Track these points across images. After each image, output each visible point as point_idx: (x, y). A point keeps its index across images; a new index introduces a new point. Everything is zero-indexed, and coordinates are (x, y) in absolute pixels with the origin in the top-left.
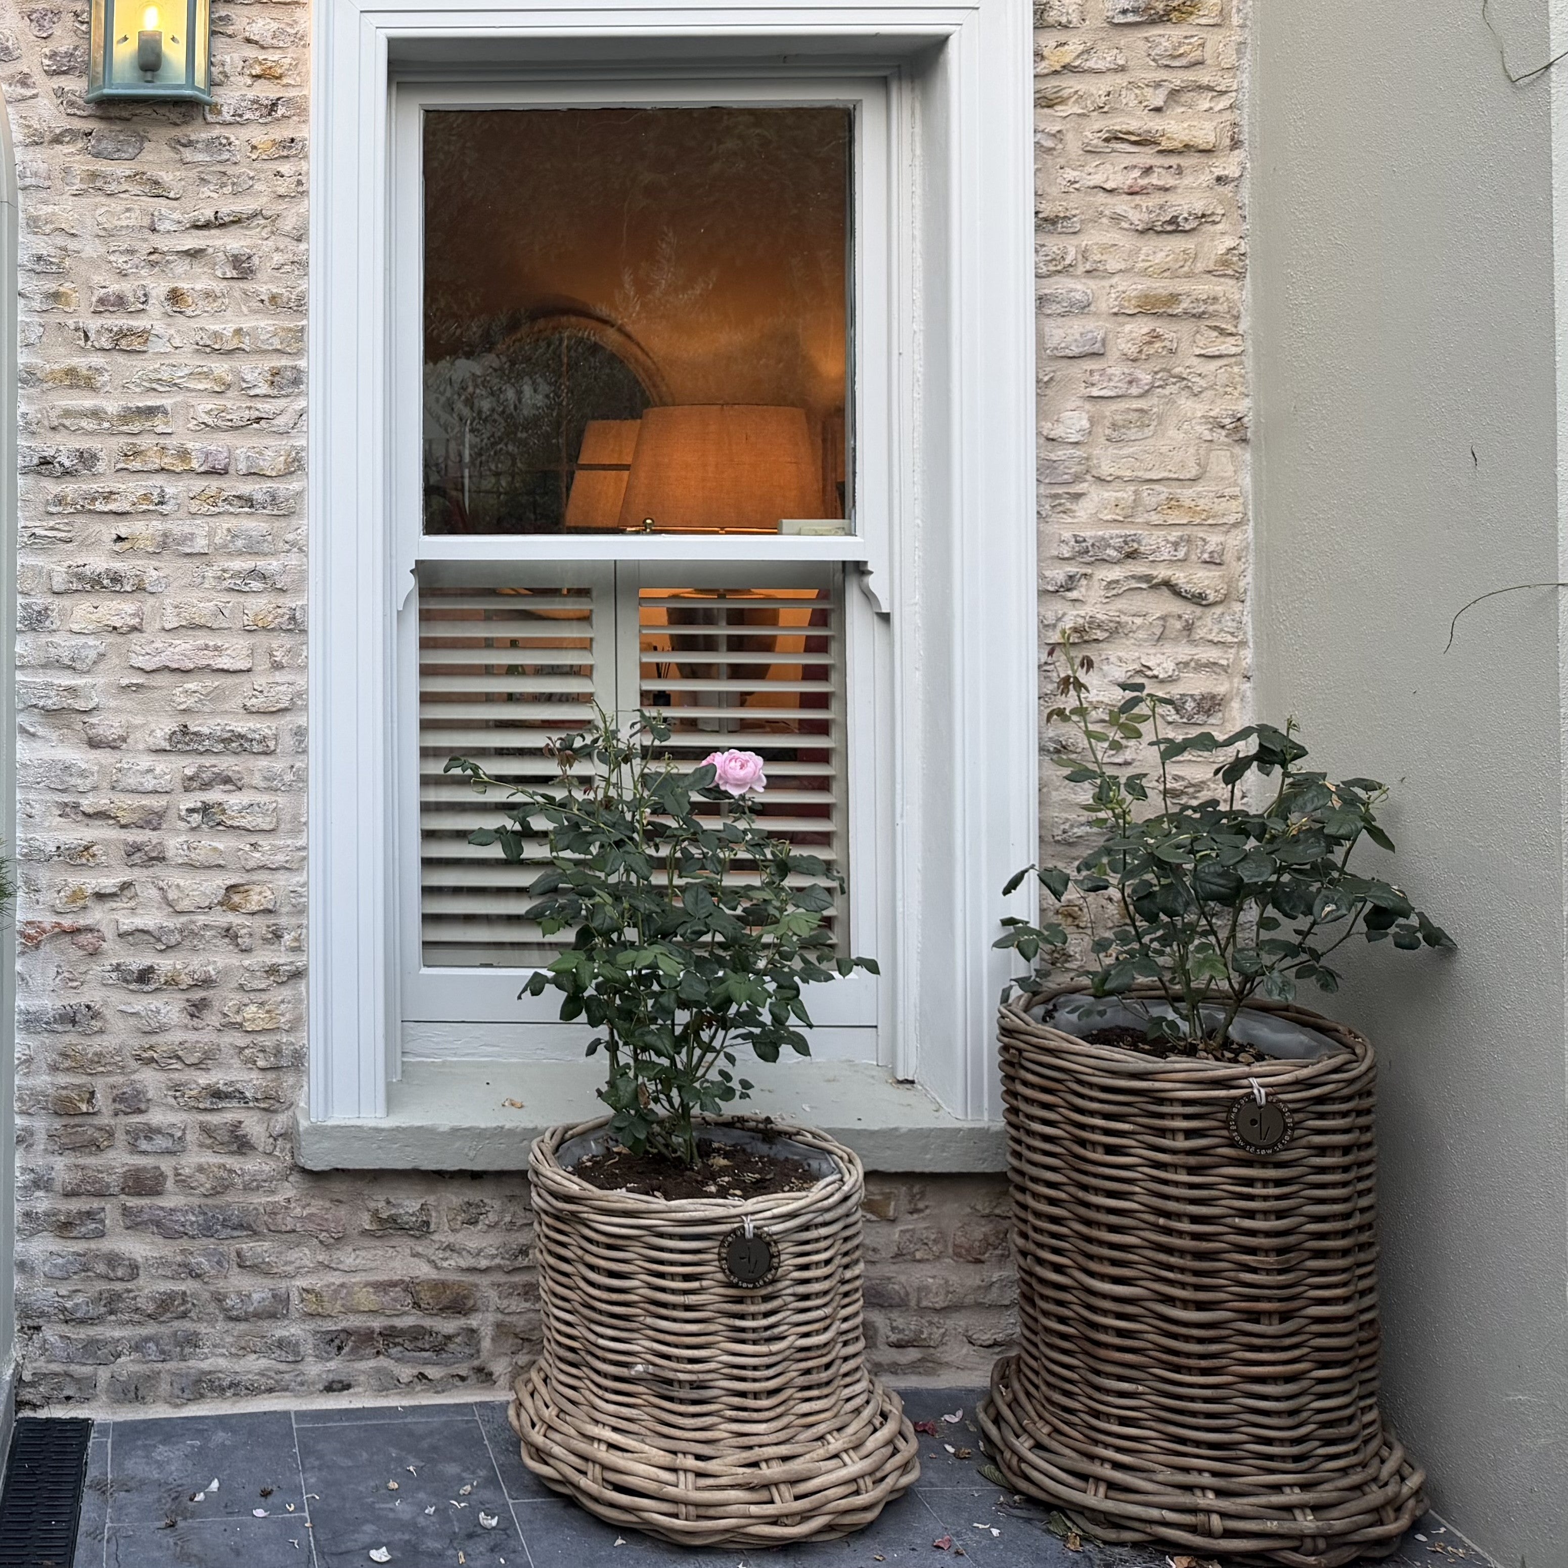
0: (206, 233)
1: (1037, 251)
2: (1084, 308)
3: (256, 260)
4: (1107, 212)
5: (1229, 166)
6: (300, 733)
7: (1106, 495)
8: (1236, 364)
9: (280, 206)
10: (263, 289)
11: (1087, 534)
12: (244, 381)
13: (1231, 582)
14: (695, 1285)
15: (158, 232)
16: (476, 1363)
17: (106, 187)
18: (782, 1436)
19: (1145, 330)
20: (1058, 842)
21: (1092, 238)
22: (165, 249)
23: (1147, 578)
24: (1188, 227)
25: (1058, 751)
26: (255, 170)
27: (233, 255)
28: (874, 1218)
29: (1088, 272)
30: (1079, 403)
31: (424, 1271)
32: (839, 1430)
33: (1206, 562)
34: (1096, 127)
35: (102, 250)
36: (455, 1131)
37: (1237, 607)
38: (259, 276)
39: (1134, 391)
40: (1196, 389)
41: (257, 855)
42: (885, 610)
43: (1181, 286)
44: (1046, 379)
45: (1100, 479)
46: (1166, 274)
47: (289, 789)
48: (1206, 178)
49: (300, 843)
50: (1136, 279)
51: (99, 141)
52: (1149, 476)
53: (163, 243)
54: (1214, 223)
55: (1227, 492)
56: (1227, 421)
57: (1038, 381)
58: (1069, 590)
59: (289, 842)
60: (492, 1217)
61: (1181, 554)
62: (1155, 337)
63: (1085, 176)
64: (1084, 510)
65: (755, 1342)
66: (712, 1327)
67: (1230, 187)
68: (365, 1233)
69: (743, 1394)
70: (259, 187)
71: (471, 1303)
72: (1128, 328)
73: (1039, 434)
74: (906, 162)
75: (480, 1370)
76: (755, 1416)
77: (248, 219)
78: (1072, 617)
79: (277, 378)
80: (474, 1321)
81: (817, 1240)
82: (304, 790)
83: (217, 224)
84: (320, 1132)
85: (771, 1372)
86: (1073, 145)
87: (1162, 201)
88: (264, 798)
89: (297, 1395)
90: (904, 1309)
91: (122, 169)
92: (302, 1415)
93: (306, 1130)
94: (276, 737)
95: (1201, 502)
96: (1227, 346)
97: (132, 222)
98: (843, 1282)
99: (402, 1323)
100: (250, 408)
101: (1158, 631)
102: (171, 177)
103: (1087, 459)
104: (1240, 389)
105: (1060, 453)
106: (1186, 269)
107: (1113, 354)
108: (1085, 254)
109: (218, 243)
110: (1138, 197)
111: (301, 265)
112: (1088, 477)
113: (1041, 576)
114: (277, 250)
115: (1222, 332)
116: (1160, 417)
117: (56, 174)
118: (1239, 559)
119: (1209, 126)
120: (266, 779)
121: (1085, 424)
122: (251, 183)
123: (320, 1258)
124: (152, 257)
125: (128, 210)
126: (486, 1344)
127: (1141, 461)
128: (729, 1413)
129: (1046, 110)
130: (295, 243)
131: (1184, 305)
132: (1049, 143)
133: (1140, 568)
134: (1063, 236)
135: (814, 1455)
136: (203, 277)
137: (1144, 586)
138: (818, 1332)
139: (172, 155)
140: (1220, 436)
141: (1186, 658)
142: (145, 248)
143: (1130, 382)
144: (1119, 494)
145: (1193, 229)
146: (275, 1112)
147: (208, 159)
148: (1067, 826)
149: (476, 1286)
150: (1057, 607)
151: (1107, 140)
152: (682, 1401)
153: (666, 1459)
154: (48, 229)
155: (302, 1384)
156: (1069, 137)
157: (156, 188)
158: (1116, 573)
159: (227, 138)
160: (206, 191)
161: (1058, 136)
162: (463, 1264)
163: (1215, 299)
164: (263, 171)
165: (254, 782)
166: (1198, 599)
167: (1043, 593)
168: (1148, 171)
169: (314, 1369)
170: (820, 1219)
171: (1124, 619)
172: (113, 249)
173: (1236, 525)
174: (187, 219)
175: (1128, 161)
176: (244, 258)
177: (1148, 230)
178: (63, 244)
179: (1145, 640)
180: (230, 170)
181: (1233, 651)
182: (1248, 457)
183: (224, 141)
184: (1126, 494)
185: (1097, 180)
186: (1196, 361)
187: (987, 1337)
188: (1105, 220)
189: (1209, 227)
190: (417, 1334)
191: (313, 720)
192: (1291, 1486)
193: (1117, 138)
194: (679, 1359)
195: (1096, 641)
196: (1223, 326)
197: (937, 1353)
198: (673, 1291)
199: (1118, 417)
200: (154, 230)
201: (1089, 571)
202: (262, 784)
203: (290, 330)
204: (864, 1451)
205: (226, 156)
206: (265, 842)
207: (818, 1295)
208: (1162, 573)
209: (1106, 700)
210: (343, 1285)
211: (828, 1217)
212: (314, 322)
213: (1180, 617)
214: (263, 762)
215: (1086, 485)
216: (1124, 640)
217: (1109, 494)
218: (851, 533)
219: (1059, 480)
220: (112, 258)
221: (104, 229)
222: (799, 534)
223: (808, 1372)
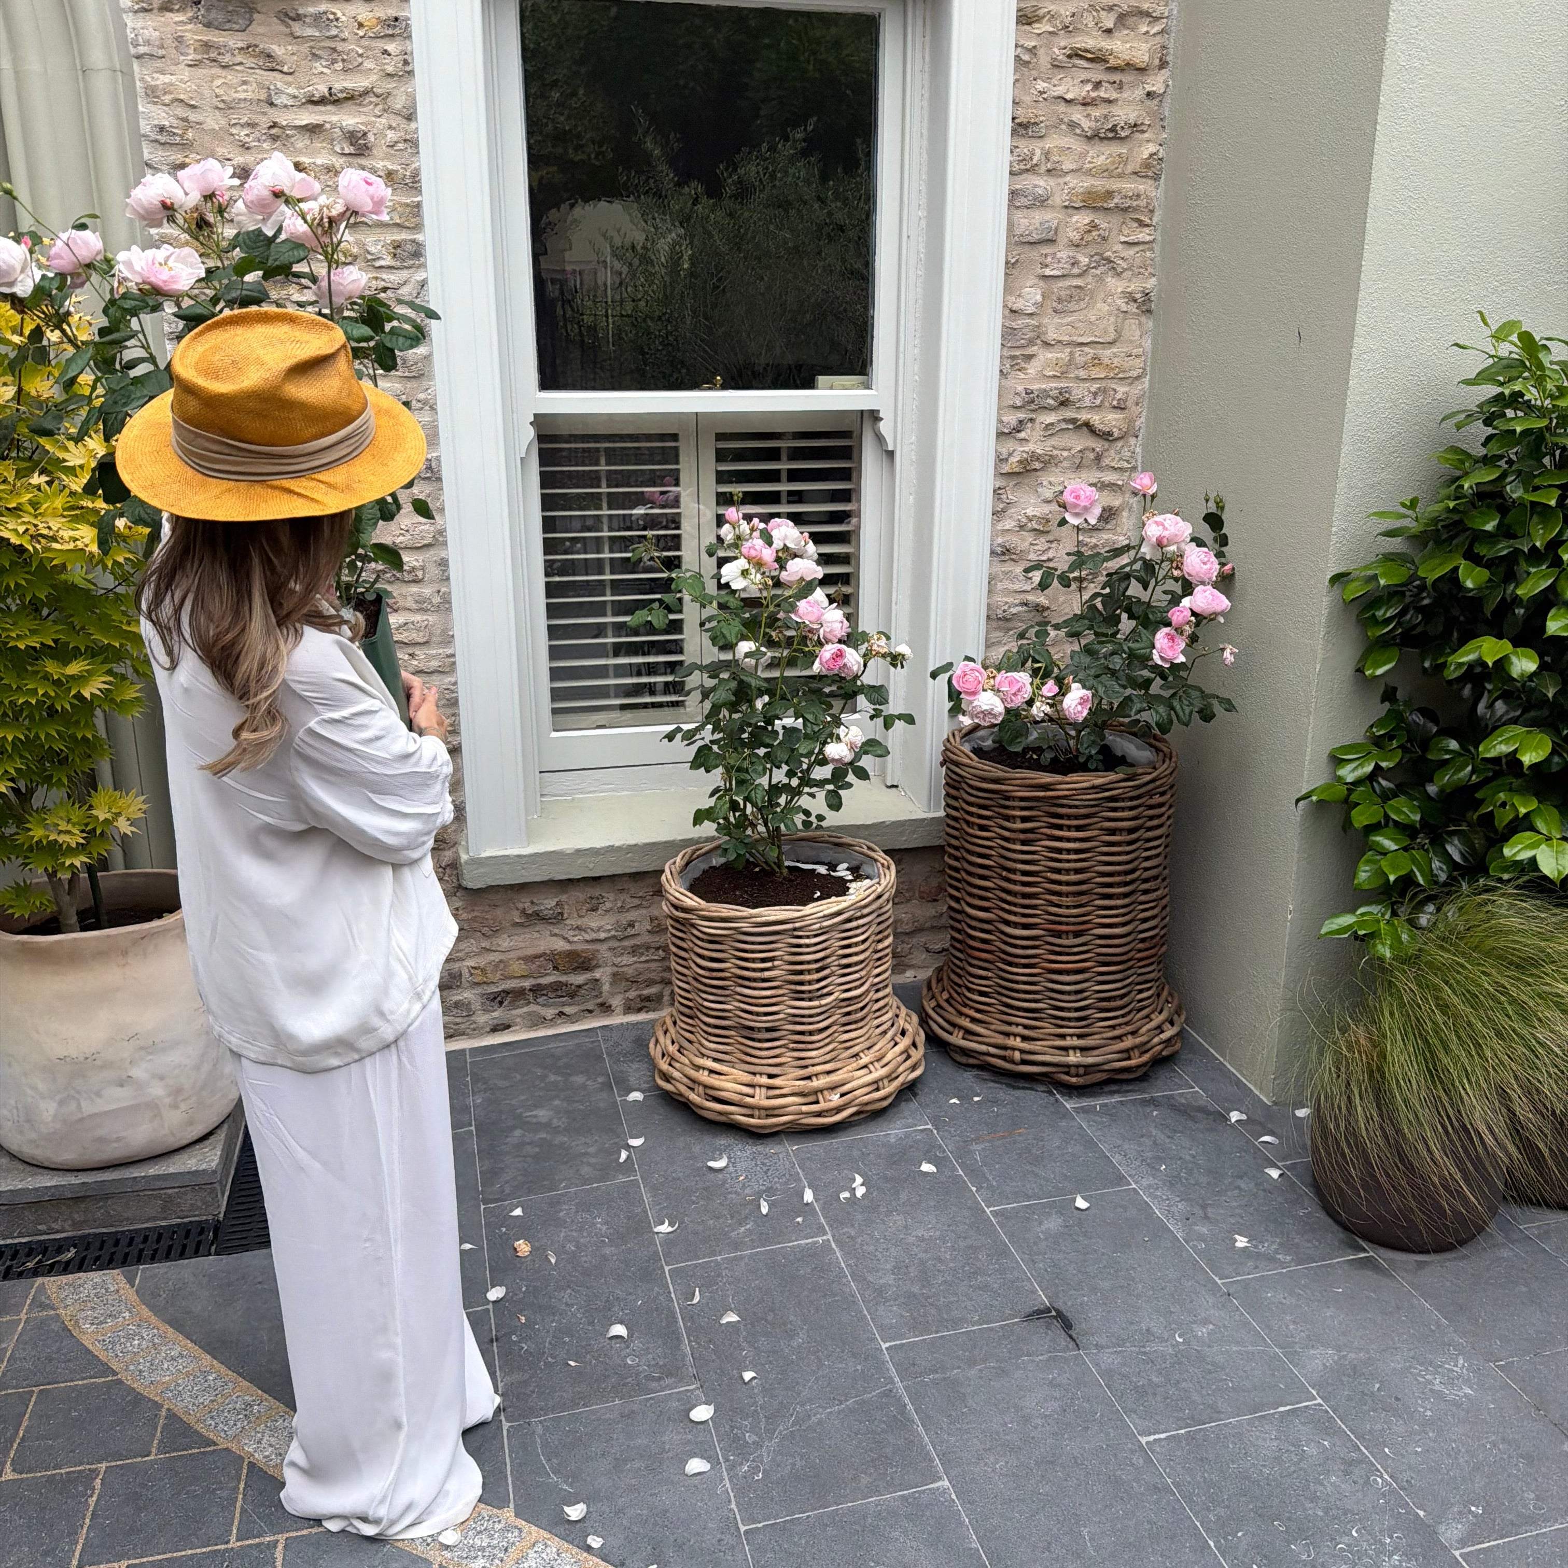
0: (322, 108)
1: (1012, 152)
2: (1042, 202)
3: (371, 137)
4: (1066, 120)
5: (1156, 83)
6: (443, 563)
7: (1050, 355)
8: (1149, 250)
9: (389, 85)
10: (380, 165)
11: (1035, 387)
12: (369, 253)
13: (1131, 422)
14: (769, 965)
15: (276, 106)
16: (599, 1001)
17: (220, 58)
18: (828, 1057)
19: (1087, 221)
20: (1000, 619)
21: (1054, 142)
22: (284, 123)
23: (1073, 421)
24: (1123, 134)
25: (1003, 554)
26: (361, 47)
27: (349, 132)
29: (1049, 171)
30: (1036, 281)
31: (560, 945)
32: (869, 1048)
33: (1114, 407)
34: (1062, 44)
35: (223, 122)
36: (578, 852)
37: (1132, 441)
38: (375, 151)
39: (1076, 271)
40: (1119, 270)
41: (415, 663)
42: (890, 448)
43: (1115, 185)
44: (1013, 261)
45: (1046, 344)
46: (1105, 174)
47: (437, 609)
48: (1139, 93)
49: (449, 652)
50: (1083, 178)
51: (208, 10)
52: (1081, 340)
53: (283, 119)
54: (1143, 132)
55: (1135, 351)
56: (1138, 296)
57: (1007, 263)
58: (1019, 432)
59: (440, 651)
60: (608, 905)
61: (1098, 402)
62: (1094, 226)
63: (1051, 87)
64: (1033, 369)
65: (810, 1000)
66: (781, 992)
67: (1156, 102)
68: (516, 924)
69: (802, 1033)
70: (369, 64)
71: (594, 963)
72: (1075, 219)
73: (1005, 306)
74: (918, 67)
75: (602, 1005)
76: (810, 1046)
77: (360, 96)
78: (1020, 452)
79: (399, 251)
80: (597, 974)
81: (857, 928)
82: (449, 610)
83: (329, 100)
84: (478, 862)
85: (821, 1017)
86: (1044, 60)
87: (1105, 112)
88: (417, 617)
89: (471, 1037)
91: (235, 41)
92: (475, 1051)
93: (466, 863)
94: (423, 568)
95: (1116, 360)
96: (1143, 235)
97: (250, 95)
98: (876, 952)
99: (545, 981)
100: (376, 278)
101: (1077, 461)
102: (283, 51)
103: (1038, 327)
104: (1150, 270)
105: (1020, 322)
106: (1119, 170)
107: (1062, 241)
108: (1047, 154)
109: (335, 119)
110: (1089, 108)
111: (413, 142)
112: (1039, 342)
113: (1000, 421)
114: (390, 127)
115: (1142, 224)
116: (1092, 292)
117: (168, 42)
118: (1137, 404)
119: (1145, 47)
120: (417, 602)
121: (1039, 298)
122: (360, 60)
123: (483, 945)
124: (273, 131)
125: (245, 83)
126: (606, 987)
127: (1076, 328)
128: (792, 1045)
129: (1027, 27)
130: (404, 121)
131: (1116, 201)
132: (1026, 57)
133: (1070, 414)
134: (1033, 140)
135: (849, 1068)
136: (323, 151)
137: (1071, 426)
138: (856, 988)
139: (283, 28)
140: (1133, 308)
141: (1095, 481)
142: (264, 122)
143: (1073, 264)
144: (1059, 355)
145: (1127, 137)
146: (443, 849)
147: (317, 34)
148: (1006, 607)
149: (598, 951)
150: (1010, 445)
151: (1070, 56)
152: (760, 1041)
153: (748, 1078)
154: (167, 98)
155: (474, 1030)
156: (1041, 52)
157: (270, 63)
158: (1050, 418)
159: (334, 14)
160: (318, 66)
161: (1032, 51)
162: (588, 937)
163: (1138, 196)
164: (371, 49)
165: (408, 605)
166: (1106, 436)
167: (1000, 435)
168: (1097, 85)
169: (482, 1019)
170: (859, 914)
171: (1055, 452)
172: (233, 121)
173: (1138, 378)
174: (302, 93)
175: (1084, 75)
176: (360, 135)
177: (1094, 137)
178: (184, 115)
179: (1068, 468)
180: (340, 46)
181: (1127, 474)
182: (1151, 324)
183: (331, 17)
184: (1062, 355)
185: (1060, 90)
186: (1120, 247)
187: (938, 947)
188: (1064, 127)
189: (1137, 135)
190: (557, 987)
191: (452, 553)
192: (1072, 1035)
193: (1077, 55)
194: (758, 1014)
195: (1036, 470)
196: (1142, 218)
197: (906, 960)
198: (754, 970)
199: (1063, 293)
200: (272, 104)
201: (1033, 416)
202: (415, 606)
203: (407, 205)
204: (885, 1061)
205: (334, 32)
206: (420, 653)
207: (856, 964)
208: (1084, 416)
209: (1038, 514)
210: (501, 961)
211: (865, 911)
212: (427, 198)
213: (1094, 450)
214: (414, 589)
215: (1036, 348)
216: (1053, 469)
217: (1051, 355)
218: (868, 387)
219: (1018, 344)
220: (234, 131)
221: (223, 101)
222: (831, 388)
223: (849, 1013)
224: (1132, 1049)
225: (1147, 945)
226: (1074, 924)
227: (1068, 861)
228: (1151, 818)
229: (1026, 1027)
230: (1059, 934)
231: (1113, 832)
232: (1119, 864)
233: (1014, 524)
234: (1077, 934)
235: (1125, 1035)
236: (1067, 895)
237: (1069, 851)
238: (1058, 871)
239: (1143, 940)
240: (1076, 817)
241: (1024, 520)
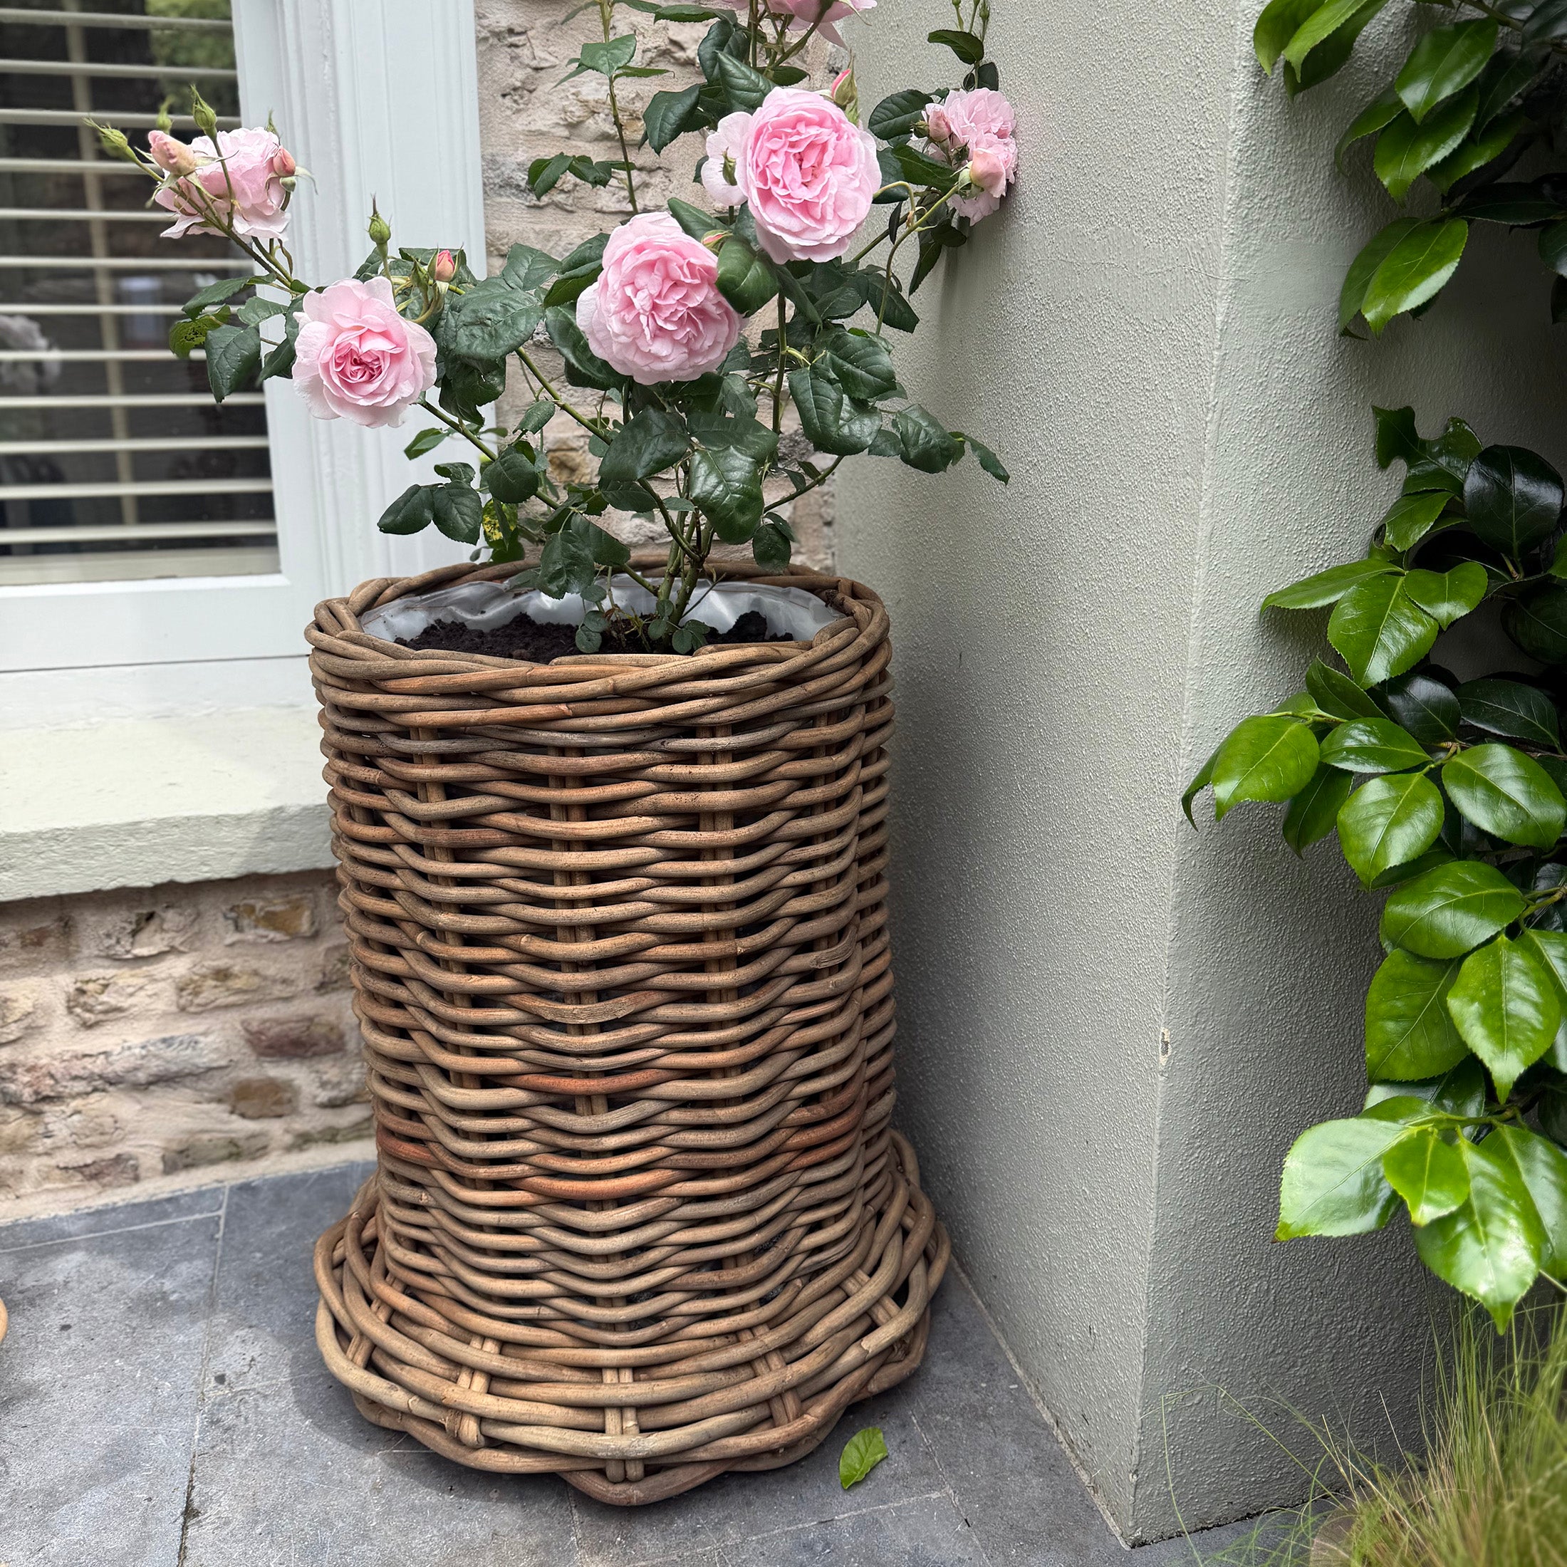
28: (278, 936)
90: (339, 1055)
192: (618, 1368)
224: (780, 1395)
225: (818, 1111)
226: (608, 1073)
227: (572, 903)
228: (807, 782)
229: (505, 1345)
230: (566, 1103)
231: (692, 819)
232: (715, 906)
233: (555, 119)
234: (614, 1101)
235: (764, 1357)
236: (578, 995)
237: (571, 876)
238: (547, 931)
239: (811, 1100)
240: (588, 780)
241: (578, 112)
